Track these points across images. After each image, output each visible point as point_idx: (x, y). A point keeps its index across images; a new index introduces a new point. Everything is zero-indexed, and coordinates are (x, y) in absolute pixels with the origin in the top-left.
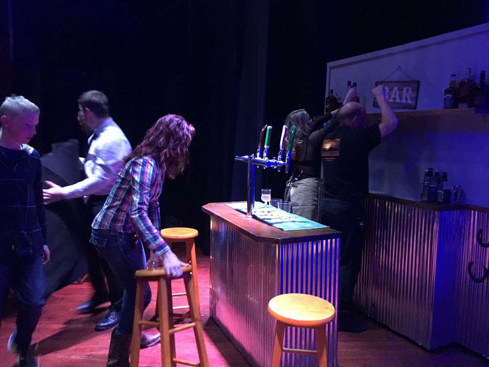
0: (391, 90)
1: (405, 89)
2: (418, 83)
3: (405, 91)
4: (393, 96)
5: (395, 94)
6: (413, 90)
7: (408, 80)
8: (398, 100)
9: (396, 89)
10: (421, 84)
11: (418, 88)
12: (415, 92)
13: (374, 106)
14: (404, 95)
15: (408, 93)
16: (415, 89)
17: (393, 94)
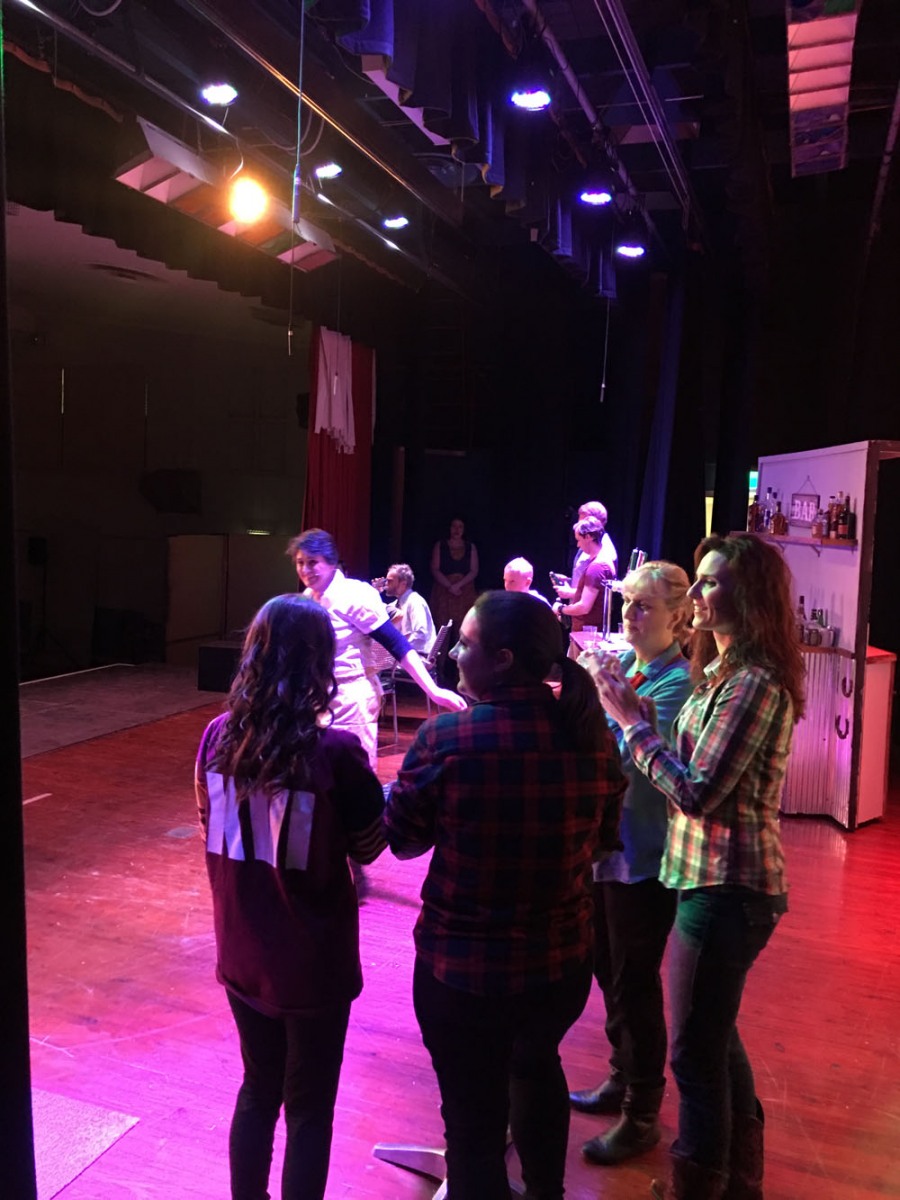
0: (802, 505)
1: (811, 504)
2: (819, 497)
3: (811, 507)
4: (803, 513)
5: (805, 511)
7: (813, 493)
8: (806, 519)
9: (805, 504)
10: (821, 499)
11: (819, 503)
12: (816, 509)
13: (790, 523)
14: (810, 512)
15: (812, 510)
16: (817, 505)
17: (803, 510)
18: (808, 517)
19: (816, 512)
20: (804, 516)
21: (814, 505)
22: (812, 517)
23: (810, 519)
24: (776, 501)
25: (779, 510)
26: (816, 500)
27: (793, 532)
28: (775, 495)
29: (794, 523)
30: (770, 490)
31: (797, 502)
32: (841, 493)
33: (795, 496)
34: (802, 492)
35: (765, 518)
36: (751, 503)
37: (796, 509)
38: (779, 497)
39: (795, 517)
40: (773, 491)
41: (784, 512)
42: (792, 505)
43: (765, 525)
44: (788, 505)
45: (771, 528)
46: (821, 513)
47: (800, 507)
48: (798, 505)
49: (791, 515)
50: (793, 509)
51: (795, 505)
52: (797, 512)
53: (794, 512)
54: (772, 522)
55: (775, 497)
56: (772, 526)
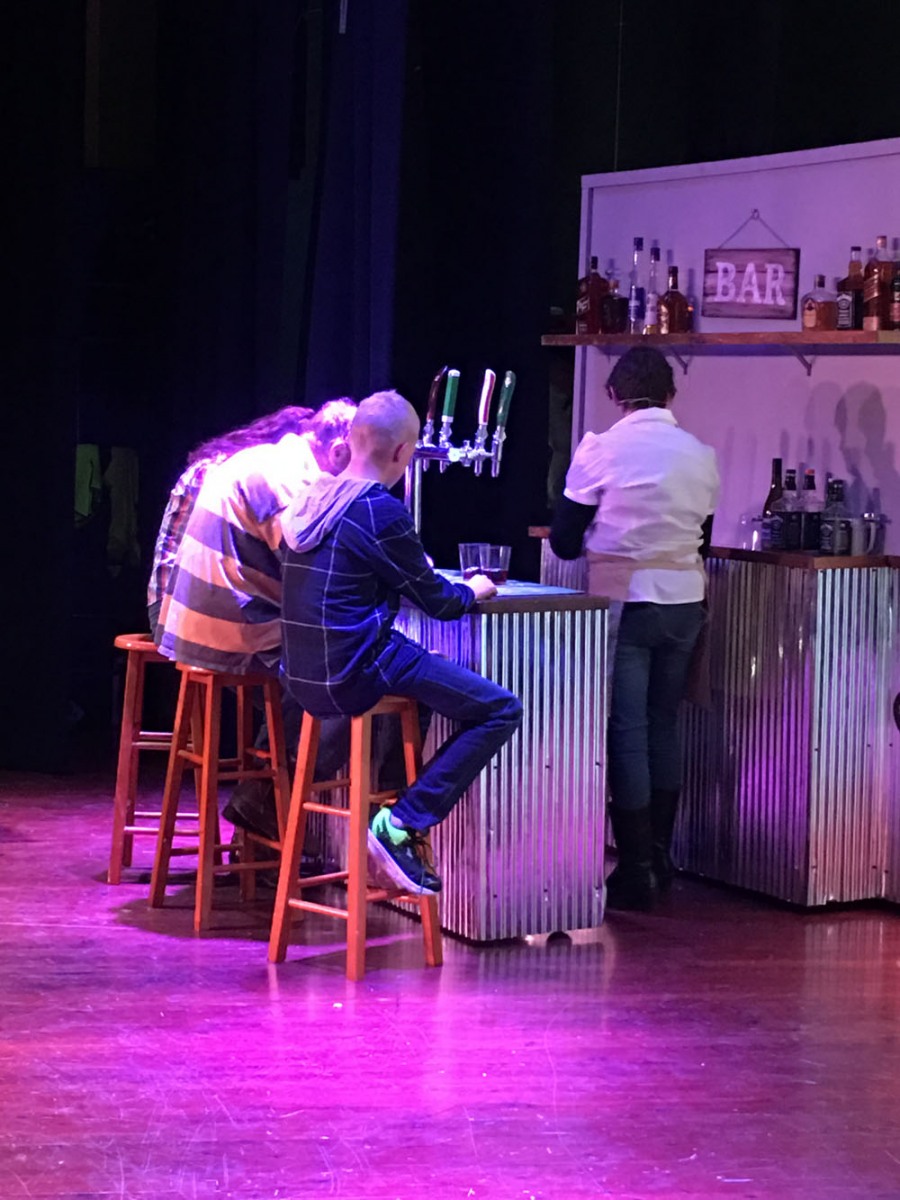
0: (741, 271)
1: (770, 268)
2: (797, 252)
3: (770, 275)
4: (745, 289)
5: (750, 283)
6: (787, 272)
7: (775, 245)
8: (756, 298)
9: (751, 268)
11: (797, 263)
12: (790, 277)
13: (703, 314)
14: (770, 284)
15: (777, 280)
16: (792, 269)
17: (745, 281)
18: (763, 296)
19: (790, 285)
20: (749, 294)
21: (781, 269)
22: (774, 295)
23: (769, 301)
24: (663, 266)
25: (675, 285)
26: (791, 260)
27: (707, 326)
28: (656, 253)
29: (717, 312)
30: (639, 244)
31: (720, 265)
32: (884, 238)
33: (710, 255)
34: (728, 246)
35: (633, 304)
36: (582, 274)
37: (720, 281)
38: (670, 253)
39: (718, 298)
40: (647, 246)
41: (682, 289)
42: (707, 272)
43: (633, 319)
44: (691, 273)
45: (658, 324)
46: (821, 283)
47: (732, 275)
48: (726, 271)
49: (705, 295)
50: (710, 281)
51: (716, 272)
52: (725, 287)
53: (714, 288)
54: (664, 309)
55: (657, 258)
56: (663, 318)
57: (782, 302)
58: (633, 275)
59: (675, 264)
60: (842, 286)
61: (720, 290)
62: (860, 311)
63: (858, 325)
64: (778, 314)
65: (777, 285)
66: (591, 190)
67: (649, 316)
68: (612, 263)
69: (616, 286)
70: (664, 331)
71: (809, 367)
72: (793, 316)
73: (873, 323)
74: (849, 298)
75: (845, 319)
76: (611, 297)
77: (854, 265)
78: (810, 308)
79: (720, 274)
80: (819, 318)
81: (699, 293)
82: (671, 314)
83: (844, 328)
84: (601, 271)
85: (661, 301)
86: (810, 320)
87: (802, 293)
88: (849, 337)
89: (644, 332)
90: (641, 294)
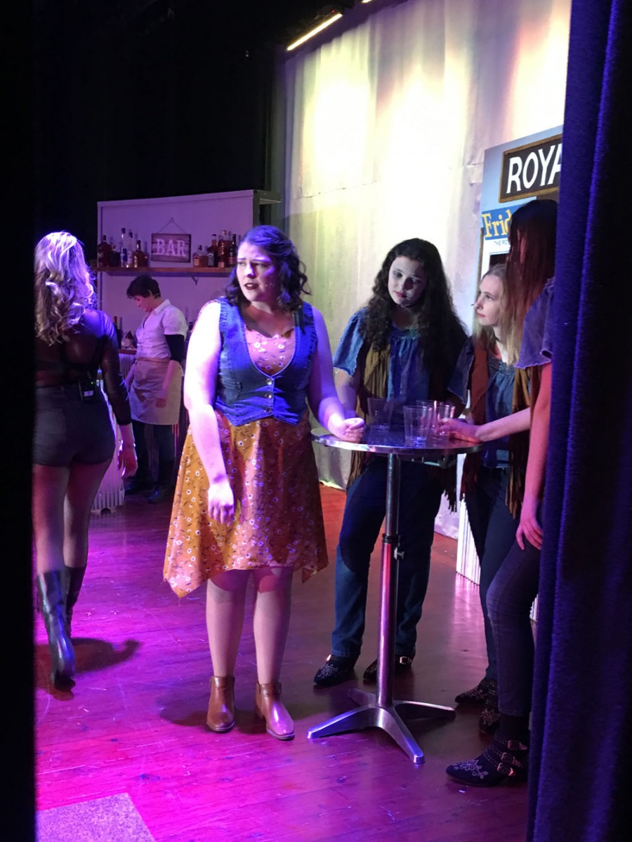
0: (167, 243)
1: (179, 242)
2: (190, 236)
3: (179, 245)
4: (169, 250)
5: (171, 248)
6: (186, 244)
7: (181, 233)
8: (174, 254)
9: (171, 242)
10: (192, 237)
11: (190, 241)
12: (188, 246)
13: (152, 259)
14: (179, 249)
15: (182, 246)
16: (188, 242)
17: (168, 247)
18: (176, 253)
19: (187, 249)
20: (171, 252)
21: (183, 242)
22: (181, 253)
23: (179, 255)
24: (134, 240)
25: (140, 248)
26: (188, 239)
27: (153, 264)
28: (131, 235)
29: (158, 259)
30: (124, 231)
31: (158, 240)
32: (225, 231)
33: (153, 236)
34: (160, 233)
35: (122, 255)
36: (99, 242)
37: (158, 247)
38: (136, 235)
39: (157, 254)
40: (127, 232)
41: (142, 249)
42: (153, 243)
43: (122, 261)
44: (146, 243)
45: (133, 263)
46: (200, 248)
47: (163, 244)
48: (161, 243)
49: (152, 252)
50: (154, 246)
51: (156, 243)
52: (160, 249)
53: (156, 249)
54: (135, 257)
55: (132, 237)
56: (135, 261)
57: (184, 255)
58: (121, 243)
59: (139, 239)
60: (209, 250)
61: (158, 250)
62: (217, 260)
63: (216, 265)
64: (182, 260)
65: (182, 249)
66: (102, 208)
67: (129, 260)
68: (112, 238)
69: (114, 248)
70: (136, 266)
71: (196, 282)
72: (189, 261)
73: (222, 265)
74: (212, 255)
75: (211, 262)
76: (112, 252)
77: (214, 241)
78: (196, 258)
79: (158, 244)
80: (200, 261)
81: (149, 251)
82: (138, 259)
83: (210, 266)
84: (108, 241)
85: (134, 254)
86: (197, 263)
87: (192, 253)
88: (213, 270)
89: (127, 266)
90: (125, 251)
